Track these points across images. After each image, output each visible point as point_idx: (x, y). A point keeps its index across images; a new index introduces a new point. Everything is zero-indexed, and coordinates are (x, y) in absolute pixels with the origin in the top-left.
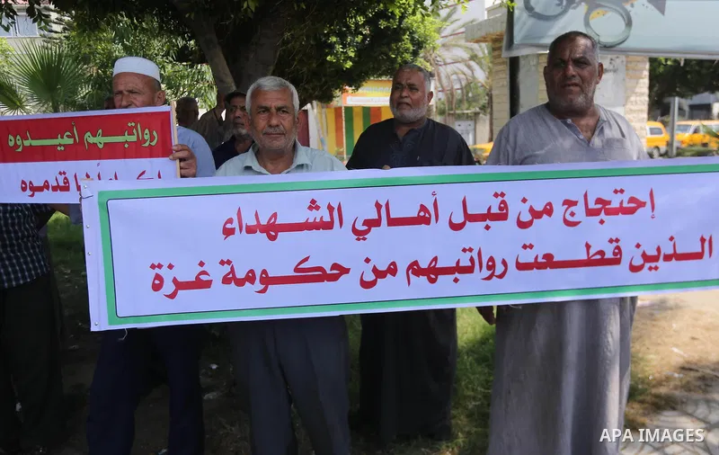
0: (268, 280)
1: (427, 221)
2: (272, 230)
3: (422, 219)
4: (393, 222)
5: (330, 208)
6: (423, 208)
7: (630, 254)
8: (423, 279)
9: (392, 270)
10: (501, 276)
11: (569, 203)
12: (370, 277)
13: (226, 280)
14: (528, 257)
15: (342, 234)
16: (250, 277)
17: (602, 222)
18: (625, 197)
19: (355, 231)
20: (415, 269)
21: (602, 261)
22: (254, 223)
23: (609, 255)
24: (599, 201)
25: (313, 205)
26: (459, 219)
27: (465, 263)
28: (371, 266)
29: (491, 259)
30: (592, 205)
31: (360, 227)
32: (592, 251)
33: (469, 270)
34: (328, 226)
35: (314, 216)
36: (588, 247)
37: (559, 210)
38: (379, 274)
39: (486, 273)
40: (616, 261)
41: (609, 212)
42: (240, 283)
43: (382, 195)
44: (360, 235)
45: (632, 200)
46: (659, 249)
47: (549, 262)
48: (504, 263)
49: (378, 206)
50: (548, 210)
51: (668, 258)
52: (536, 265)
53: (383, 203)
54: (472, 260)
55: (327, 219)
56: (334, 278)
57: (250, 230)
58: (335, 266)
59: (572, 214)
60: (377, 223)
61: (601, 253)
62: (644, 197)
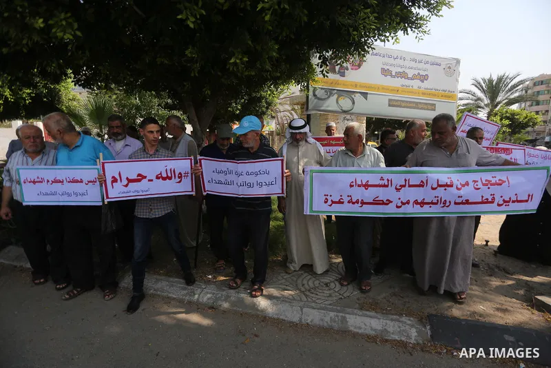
0: (363, 203)
1: (423, 186)
2: (367, 186)
3: (421, 185)
4: (410, 186)
5: (388, 180)
6: (422, 181)
7: (498, 200)
8: (419, 206)
9: (408, 202)
10: (447, 207)
11: (475, 181)
12: (400, 204)
13: (349, 202)
14: (459, 200)
15: (391, 189)
16: (357, 202)
17: (489, 188)
18: (497, 179)
19: (396, 189)
20: (416, 202)
21: (487, 202)
22: (360, 183)
23: (490, 200)
24: (486, 180)
25: (382, 179)
26: (435, 186)
27: (435, 201)
28: (400, 201)
29: (445, 201)
30: (484, 182)
31: (398, 187)
32: (484, 199)
33: (436, 204)
34: (387, 186)
35: (381, 182)
36: (482, 197)
37: (471, 184)
38: (403, 204)
39: (442, 205)
40: (492, 202)
41: (492, 185)
42: (354, 203)
43: (408, 176)
44: (398, 190)
45: (500, 180)
46: (510, 198)
47: (467, 202)
48: (450, 202)
49: (406, 180)
50: (467, 184)
51: (513, 202)
52: (462, 203)
53: (407, 179)
54: (438, 200)
55: (386, 184)
56: (387, 204)
57: (359, 186)
58: (387, 200)
59: (477, 185)
60: (404, 186)
61: (487, 199)
62: (504, 179)
